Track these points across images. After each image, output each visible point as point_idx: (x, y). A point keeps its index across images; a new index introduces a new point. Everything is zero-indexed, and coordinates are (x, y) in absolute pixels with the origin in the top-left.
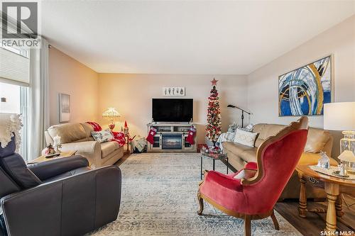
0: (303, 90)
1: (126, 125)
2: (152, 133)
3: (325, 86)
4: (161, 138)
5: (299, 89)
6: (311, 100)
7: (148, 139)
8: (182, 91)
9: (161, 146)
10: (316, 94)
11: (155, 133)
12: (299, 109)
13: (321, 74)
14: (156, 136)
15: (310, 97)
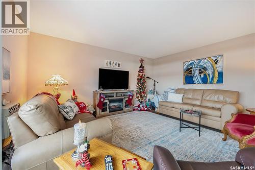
0: (203, 70)
1: (74, 94)
2: (102, 100)
3: (220, 70)
4: (108, 103)
5: (200, 70)
6: (209, 76)
7: (98, 106)
8: (119, 64)
9: (108, 110)
10: (213, 73)
11: (104, 100)
12: (200, 81)
13: (216, 63)
14: (105, 101)
15: (209, 75)
